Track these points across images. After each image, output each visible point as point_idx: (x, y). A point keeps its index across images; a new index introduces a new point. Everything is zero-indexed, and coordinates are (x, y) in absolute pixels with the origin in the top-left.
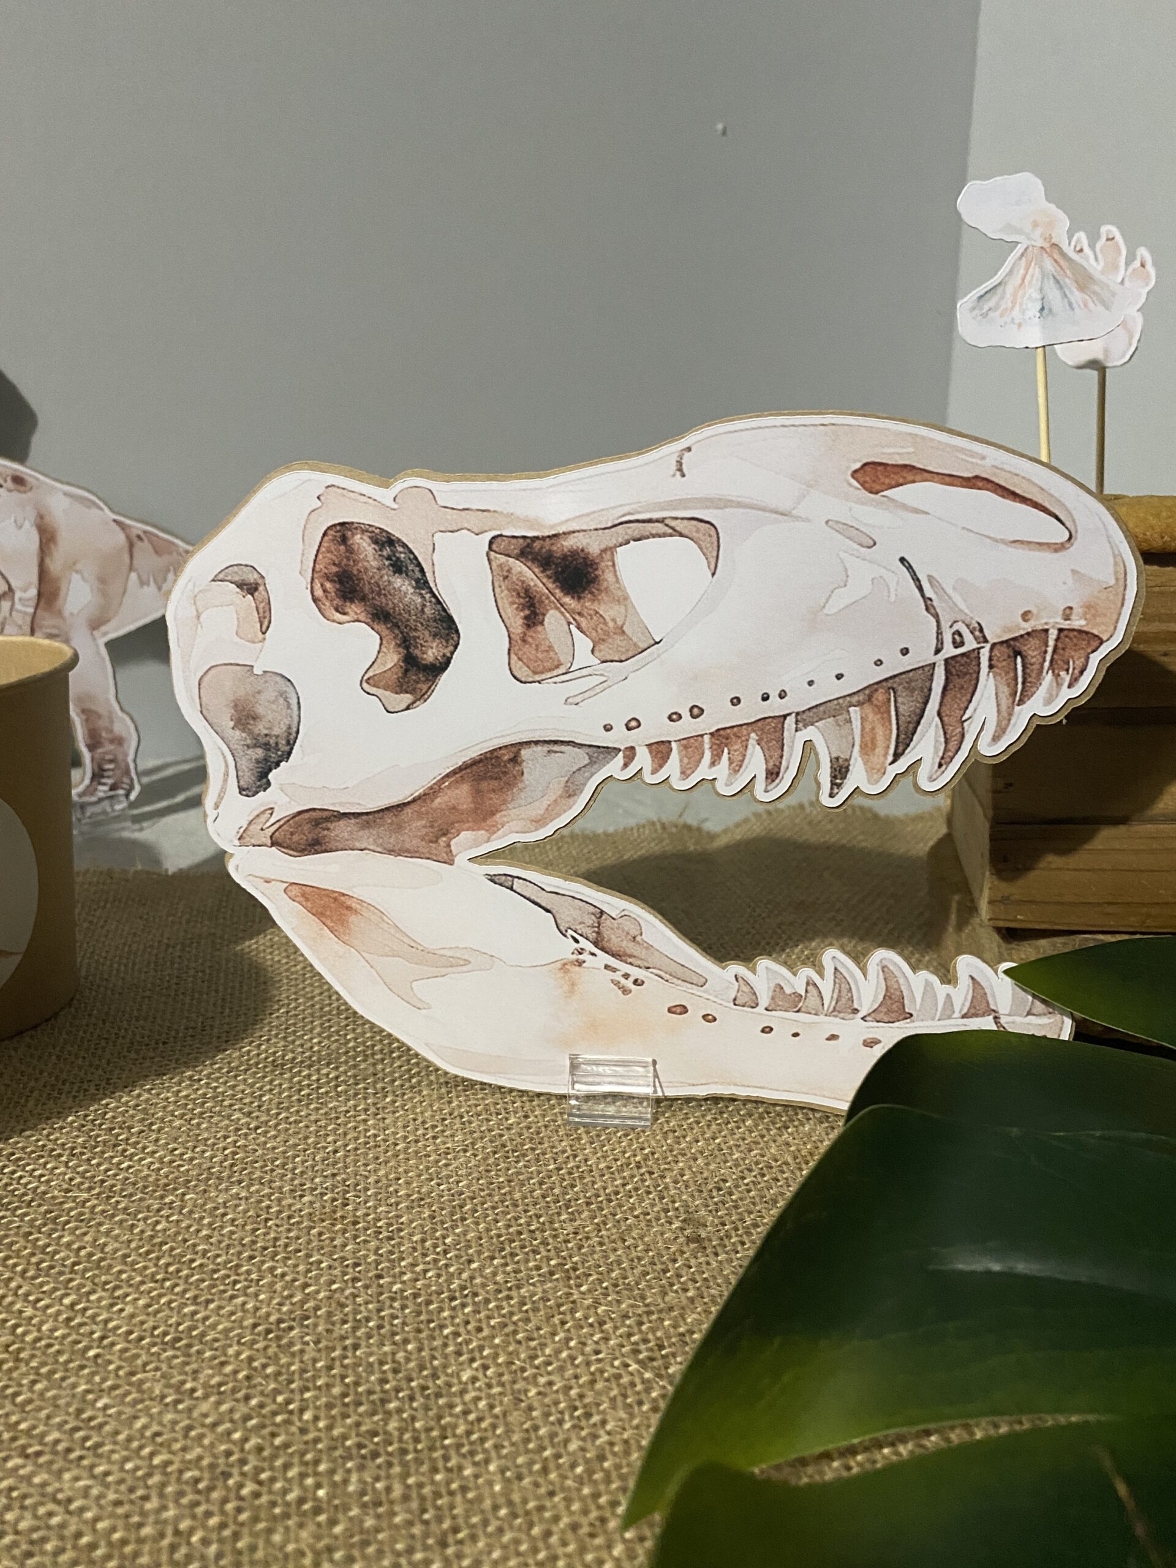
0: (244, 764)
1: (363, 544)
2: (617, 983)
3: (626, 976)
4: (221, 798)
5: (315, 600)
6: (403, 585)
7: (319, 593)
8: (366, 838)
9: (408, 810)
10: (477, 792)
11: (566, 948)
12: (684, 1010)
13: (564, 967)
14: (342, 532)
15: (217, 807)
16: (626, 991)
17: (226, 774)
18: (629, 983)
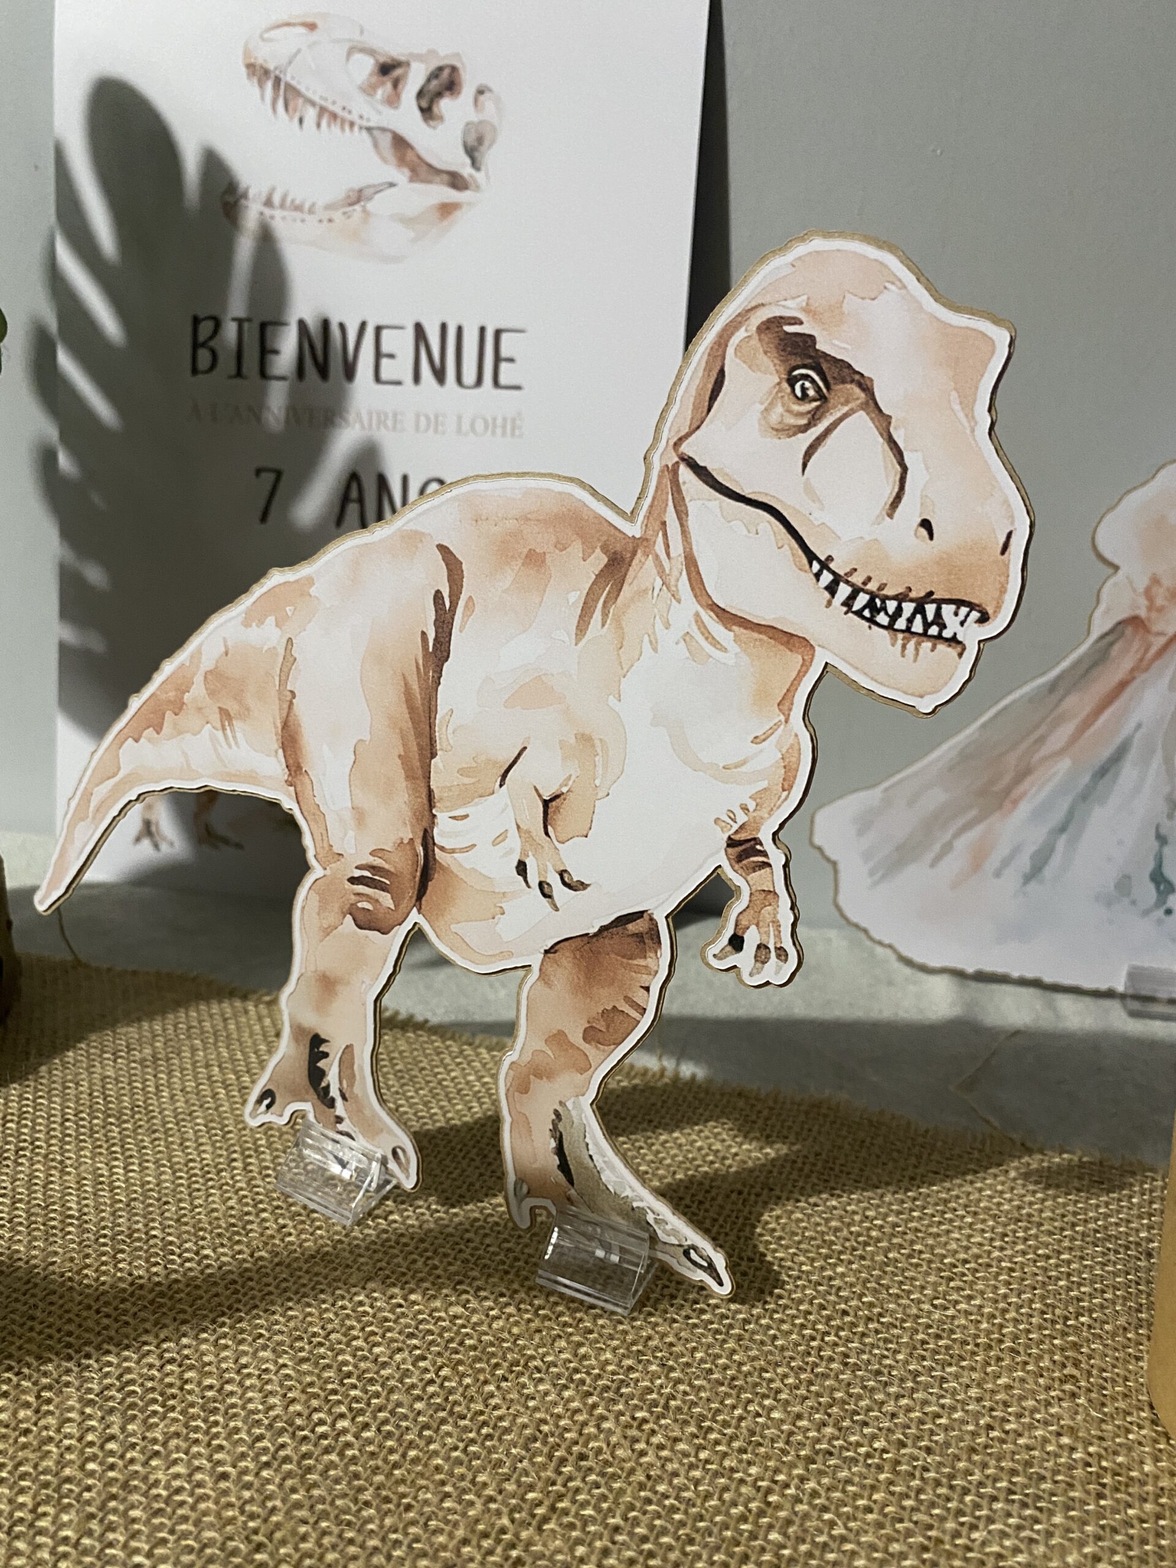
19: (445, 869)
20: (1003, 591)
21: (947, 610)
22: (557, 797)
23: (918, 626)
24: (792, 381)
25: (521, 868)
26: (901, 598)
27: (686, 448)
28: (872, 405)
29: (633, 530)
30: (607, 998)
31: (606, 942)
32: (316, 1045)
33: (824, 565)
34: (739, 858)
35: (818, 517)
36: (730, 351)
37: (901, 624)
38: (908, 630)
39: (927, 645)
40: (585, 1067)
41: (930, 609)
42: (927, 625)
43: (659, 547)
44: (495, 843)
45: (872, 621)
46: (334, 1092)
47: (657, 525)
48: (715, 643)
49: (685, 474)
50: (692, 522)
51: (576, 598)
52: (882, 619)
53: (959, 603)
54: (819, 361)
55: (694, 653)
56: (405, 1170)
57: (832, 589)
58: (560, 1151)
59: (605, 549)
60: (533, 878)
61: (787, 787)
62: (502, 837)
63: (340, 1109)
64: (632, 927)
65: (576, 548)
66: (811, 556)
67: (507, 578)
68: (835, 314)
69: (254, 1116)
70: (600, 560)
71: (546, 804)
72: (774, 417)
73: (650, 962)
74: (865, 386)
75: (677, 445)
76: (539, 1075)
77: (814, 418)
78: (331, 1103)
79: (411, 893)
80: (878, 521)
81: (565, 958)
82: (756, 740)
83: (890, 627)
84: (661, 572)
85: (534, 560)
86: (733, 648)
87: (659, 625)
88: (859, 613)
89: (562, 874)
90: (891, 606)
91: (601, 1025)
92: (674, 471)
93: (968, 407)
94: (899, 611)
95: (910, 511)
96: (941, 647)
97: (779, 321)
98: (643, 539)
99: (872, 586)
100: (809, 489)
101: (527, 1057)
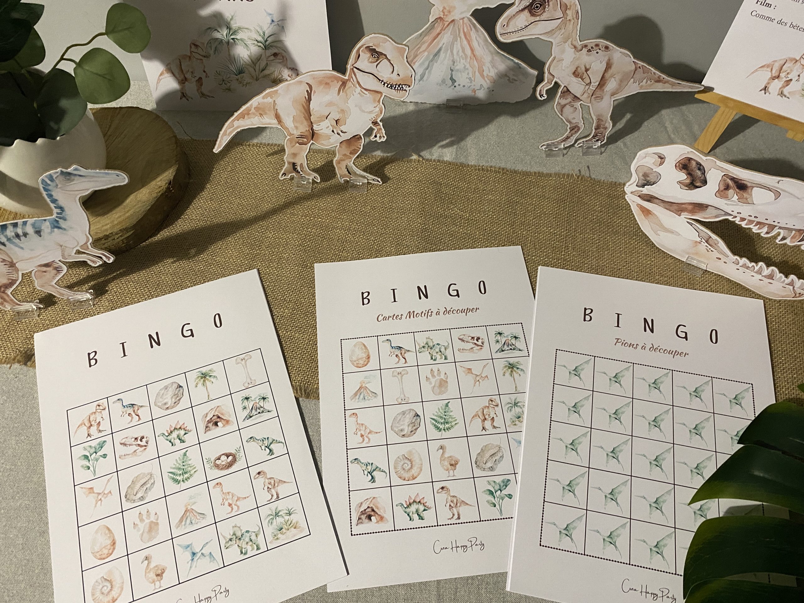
0: (640, 182)
1: (694, 163)
2: (707, 249)
3: (710, 249)
4: (631, 184)
5: (676, 166)
6: (699, 173)
7: (677, 165)
8: (662, 204)
9: (675, 204)
10: (694, 208)
11: (699, 239)
12: (720, 259)
13: (696, 242)
14: (690, 159)
15: (629, 185)
16: (708, 251)
17: (635, 182)
18: (710, 250)
19: (317, 133)
20: (412, 82)
21: (403, 86)
22: (338, 120)
23: (399, 88)
24: (373, 55)
25: (333, 131)
26: (396, 85)
27: (354, 65)
28: (387, 58)
29: (346, 78)
30: (353, 148)
31: (352, 140)
32: (294, 164)
33: (382, 81)
34: (375, 124)
35: (380, 74)
36: (360, 51)
37: (396, 88)
38: (398, 89)
39: (401, 91)
40: (351, 158)
41: (401, 86)
42: (400, 88)
43: (352, 80)
44: (327, 128)
45: (392, 88)
46: (299, 170)
47: (350, 77)
48: (365, 94)
49: (355, 69)
50: (357, 76)
51: (337, 89)
52: (393, 88)
53: (405, 85)
54: (377, 52)
55: (361, 96)
56: (318, 179)
57: (384, 84)
58: (348, 171)
59: (341, 81)
60: (335, 132)
61: (381, 113)
62: (328, 127)
63: (301, 173)
64: (356, 137)
65: (336, 82)
66: (380, 80)
67: (322, 87)
68: (378, 46)
69: (281, 177)
70: (341, 83)
71: (336, 121)
72: (370, 60)
73: (360, 141)
74: (385, 55)
75: (353, 65)
76: (342, 161)
77: (377, 60)
78: (299, 172)
79: (310, 138)
80: (390, 74)
81: (344, 143)
82: (374, 107)
83: (395, 89)
84: (353, 84)
85: (327, 84)
86: (368, 94)
87: (354, 92)
88: (389, 88)
89: (341, 131)
90: (394, 86)
91: (353, 152)
92: (353, 69)
93: (403, 58)
94: (396, 87)
95: (395, 72)
96: (403, 91)
97: (369, 47)
98: (349, 80)
99: (391, 84)
100: (378, 71)
101: (339, 159)
